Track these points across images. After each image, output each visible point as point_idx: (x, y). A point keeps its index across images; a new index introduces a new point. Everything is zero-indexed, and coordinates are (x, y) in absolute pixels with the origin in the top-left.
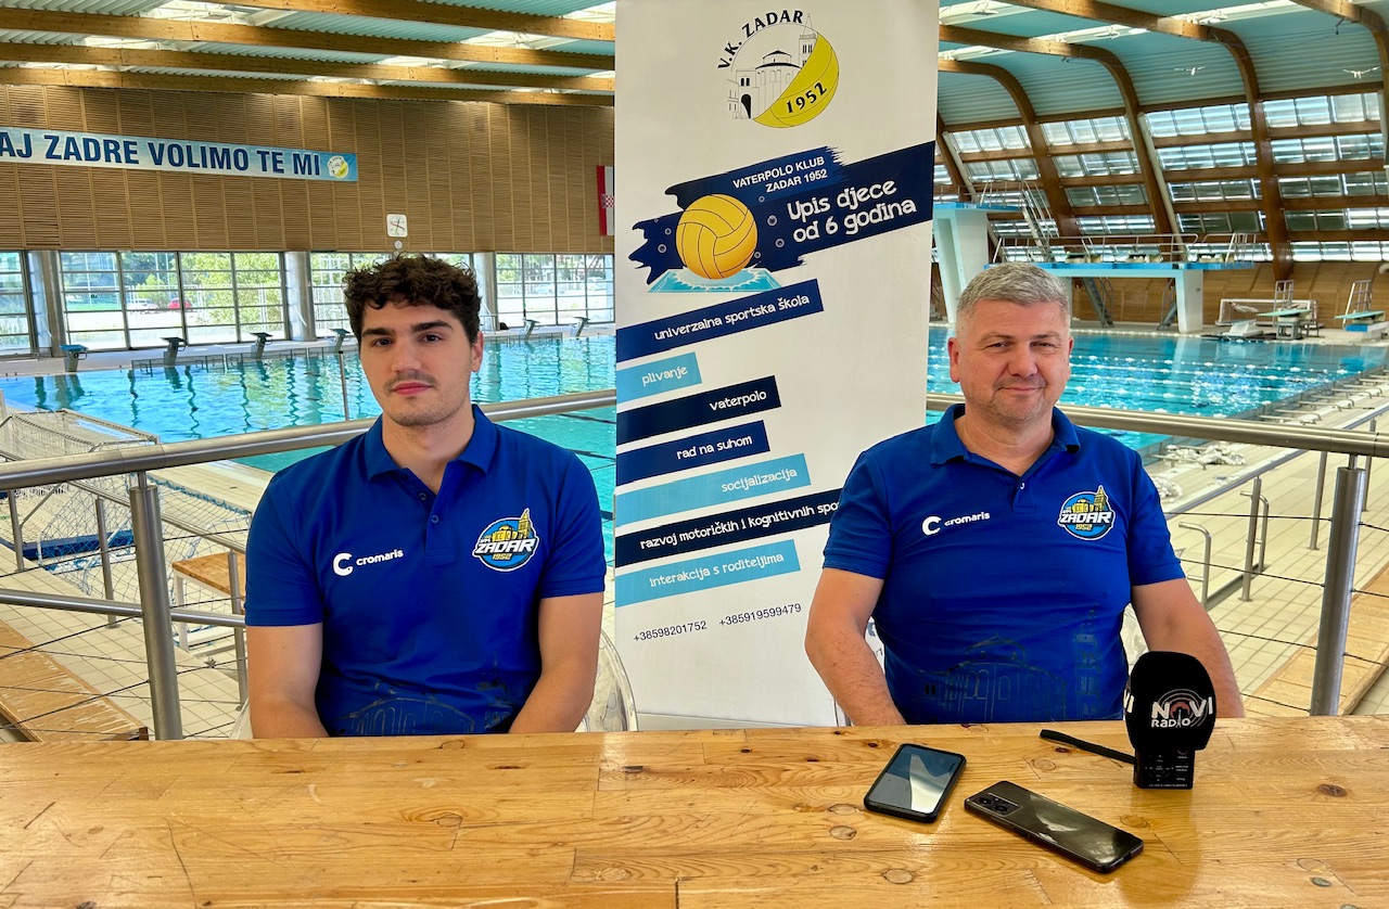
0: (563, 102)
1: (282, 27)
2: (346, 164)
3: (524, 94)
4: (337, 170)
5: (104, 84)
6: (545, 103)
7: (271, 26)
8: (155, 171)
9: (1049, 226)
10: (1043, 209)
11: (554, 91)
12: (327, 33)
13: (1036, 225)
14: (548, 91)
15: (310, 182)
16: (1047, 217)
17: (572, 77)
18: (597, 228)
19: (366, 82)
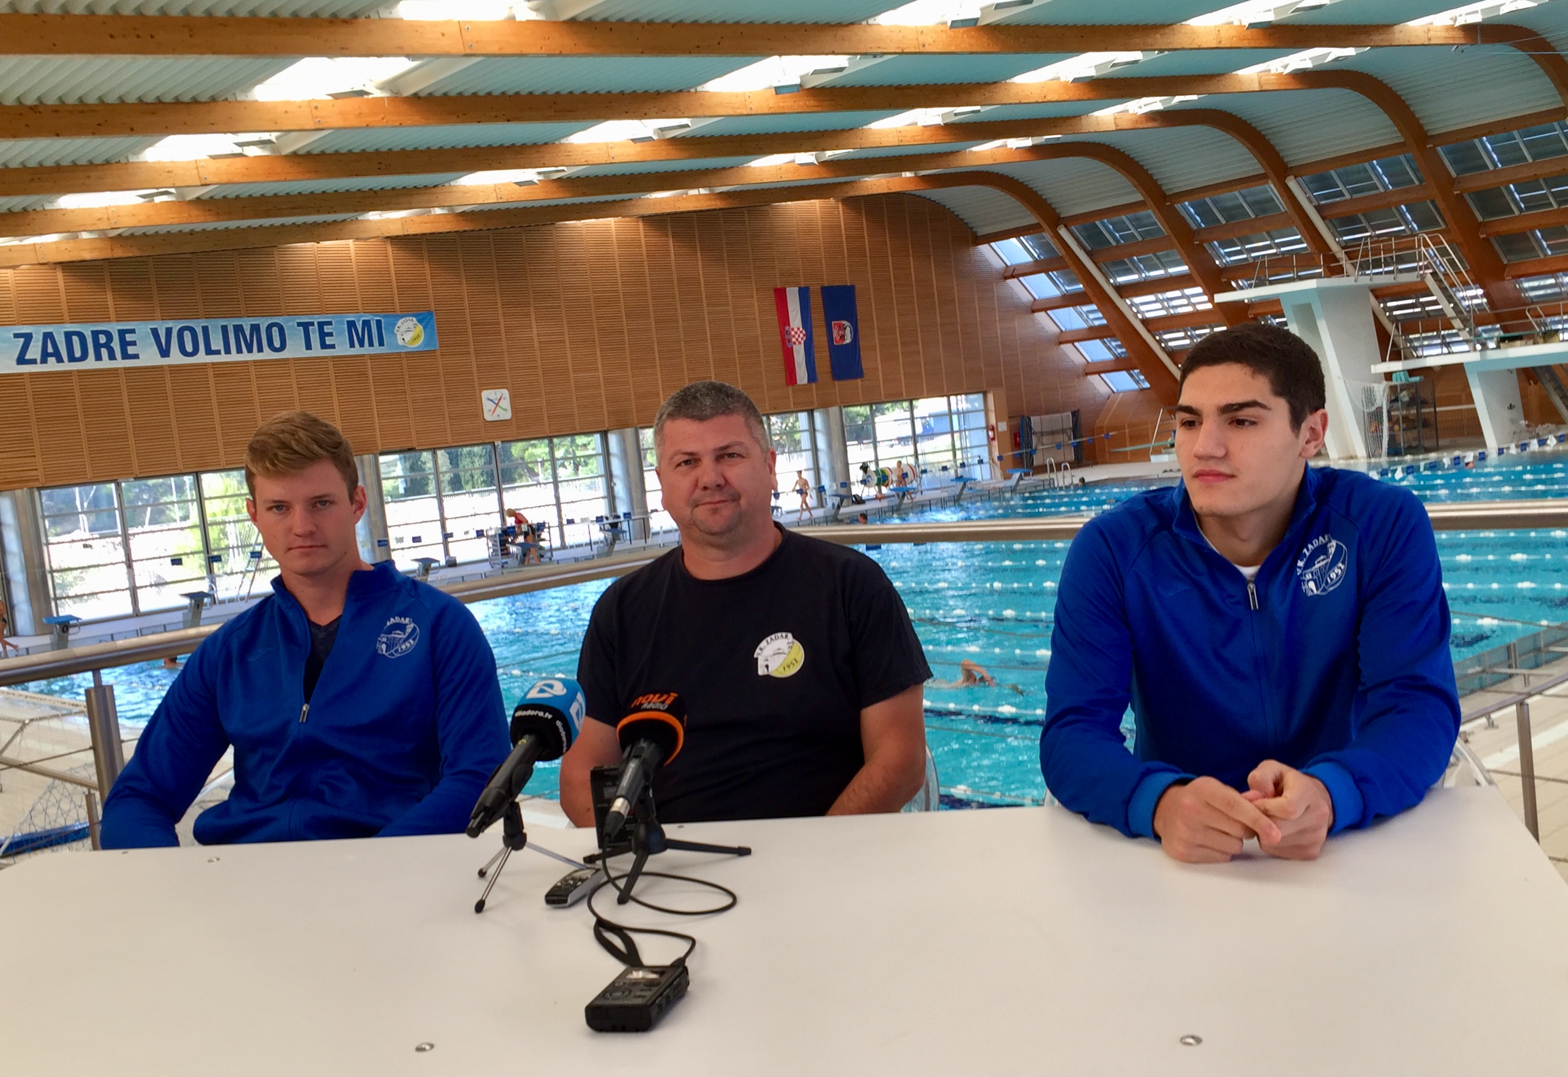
0: (718, 204)
1: (316, 151)
2: (420, 327)
3: (662, 199)
4: (408, 337)
5: (88, 256)
6: (691, 209)
7: (301, 152)
8: (161, 367)
9: (1473, 296)
10: (1459, 273)
11: (702, 191)
12: (377, 152)
13: (1450, 299)
14: (693, 192)
15: (372, 357)
16: (1466, 285)
17: (724, 169)
18: (781, 377)
19: (438, 211)
